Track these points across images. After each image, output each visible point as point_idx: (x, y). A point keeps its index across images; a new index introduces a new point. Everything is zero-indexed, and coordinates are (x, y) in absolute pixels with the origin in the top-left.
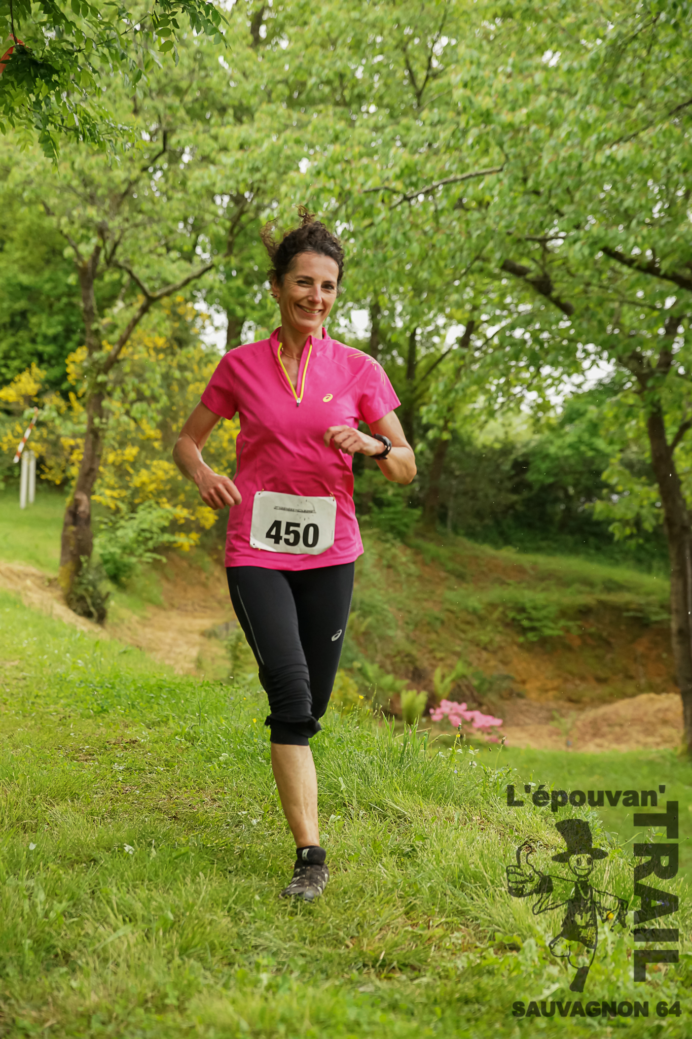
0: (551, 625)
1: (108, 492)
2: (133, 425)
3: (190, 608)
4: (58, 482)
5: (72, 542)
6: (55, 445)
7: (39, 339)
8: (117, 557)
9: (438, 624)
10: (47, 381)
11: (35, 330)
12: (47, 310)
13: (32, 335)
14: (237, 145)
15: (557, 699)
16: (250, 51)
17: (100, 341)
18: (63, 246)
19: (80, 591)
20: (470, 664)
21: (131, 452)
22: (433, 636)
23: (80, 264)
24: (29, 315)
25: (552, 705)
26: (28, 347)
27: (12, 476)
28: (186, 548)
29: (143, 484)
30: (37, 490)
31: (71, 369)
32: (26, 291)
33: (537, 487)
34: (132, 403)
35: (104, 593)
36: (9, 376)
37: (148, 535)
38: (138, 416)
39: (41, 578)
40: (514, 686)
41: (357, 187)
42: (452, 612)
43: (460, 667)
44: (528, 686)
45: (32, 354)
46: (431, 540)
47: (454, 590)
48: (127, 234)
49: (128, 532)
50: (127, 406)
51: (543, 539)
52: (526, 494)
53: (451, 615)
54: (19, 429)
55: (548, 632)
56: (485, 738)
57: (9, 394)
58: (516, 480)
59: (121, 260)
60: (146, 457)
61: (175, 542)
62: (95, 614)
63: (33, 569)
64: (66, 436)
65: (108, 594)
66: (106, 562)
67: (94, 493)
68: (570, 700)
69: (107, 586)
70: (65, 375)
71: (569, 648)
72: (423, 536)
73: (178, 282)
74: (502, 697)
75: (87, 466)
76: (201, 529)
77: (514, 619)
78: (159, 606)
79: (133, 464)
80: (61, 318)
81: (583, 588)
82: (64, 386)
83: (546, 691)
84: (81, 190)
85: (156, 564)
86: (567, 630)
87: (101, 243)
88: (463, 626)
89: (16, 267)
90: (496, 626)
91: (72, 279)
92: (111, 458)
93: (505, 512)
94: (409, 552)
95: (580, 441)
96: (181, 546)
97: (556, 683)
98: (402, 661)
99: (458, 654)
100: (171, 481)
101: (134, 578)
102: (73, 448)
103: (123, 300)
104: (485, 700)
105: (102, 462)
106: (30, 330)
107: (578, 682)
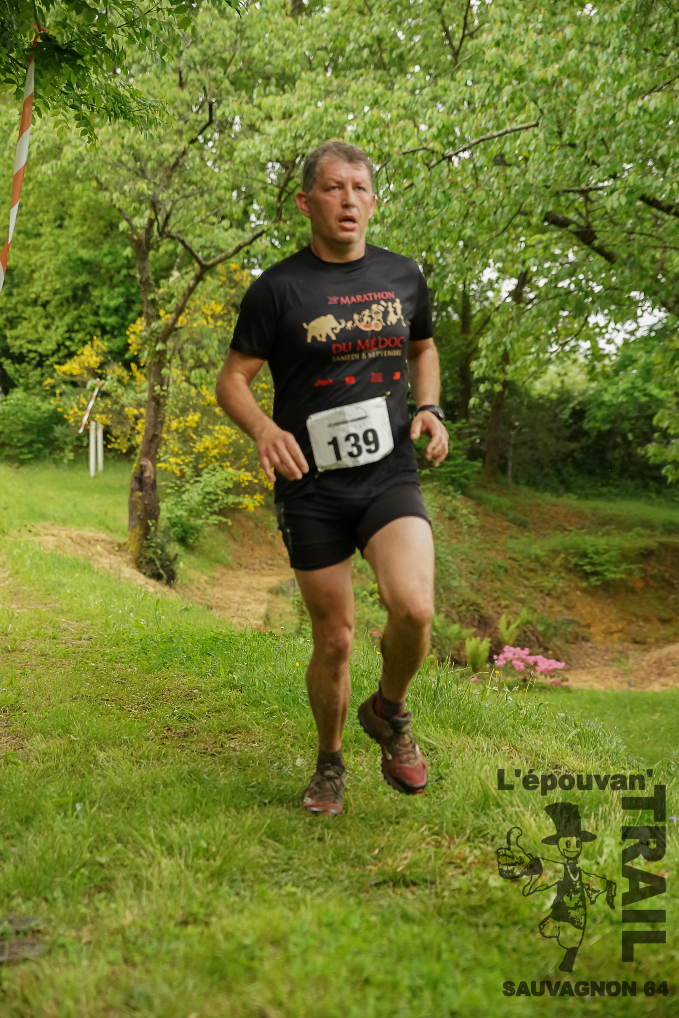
0: (614, 569)
1: (173, 460)
2: (193, 390)
3: (257, 567)
4: (124, 451)
5: (139, 507)
6: (120, 415)
7: (101, 311)
8: (184, 520)
9: (502, 571)
10: (111, 352)
11: (97, 303)
12: (108, 283)
13: (95, 308)
14: (280, 114)
15: (622, 641)
16: (290, 20)
17: (158, 311)
18: (119, 220)
19: (149, 554)
20: (535, 611)
21: (193, 418)
22: (498, 585)
23: (135, 237)
24: (91, 288)
25: (618, 647)
26: (90, 319)
27: (81, 447)
28: (251, 508)
29: (207, 449)
30: (106, 458)
31: (132, 339)
32: (86, 265)
33: (594, 434)
34: (191, 369)
35: (172, 555)
36: (73, 349)
37: (213, 497)
38: (198, 382)
39: (111, 543)
40: (579, 630)
41: (396, 149)
42: (515, 560)
43: (525, 614)
44: (593, 630)
45: (95, 326)
46: (493, 490)
47: (517, 538)
48: (177, 205)
49: (193, 495)
50: (187, 373)
51: (603, 486)
52: (584, 441)
53: (514, 563)
54: (83, 400)
55: (610, 576)
56: (549, 681)
57: (72, 367)
58: (574, 427)
59: (174, 231)
60: (208, 422)
61: (240, 503)
62: (165, 576)
63: (103, 536)
64: (130, 405)
65: (177, 555)
66: (174, 525)
67: (159, 461)
68: (636, 642)
69: (174, 549)
70: (128, 345)
71: (633, 591)
72: (485, 487)
73: (230, 250)
74: (567, 641)
75: (151, 433)
76: (264, 490)
77: (576, 565)
78: (228, 566)
79: (195, 430)
80: (121, 289)
81: (643, 532)
82: (127, 356)
83: (612, 633)
84: (131, 164)
85: (221, 526)
86: (630, 573)
87: (153, 217)
88: (526, 574)
89: (76, 242)
90: (559, 572)
91: (128, 252)
92: (174, 425)
93: (564, 460)
94: (469, 503)
95: (634, 388)
96: (247, 507)
97: (620, 626)
98: (468, 611)
99: (522, 601)
100: (234, 444)
101: (201, 539)
102: (137, 418)
103: (179, 269)
104: (551, 645)
105: (165, 429)
106: (93, 303)
107: (641, 624)
